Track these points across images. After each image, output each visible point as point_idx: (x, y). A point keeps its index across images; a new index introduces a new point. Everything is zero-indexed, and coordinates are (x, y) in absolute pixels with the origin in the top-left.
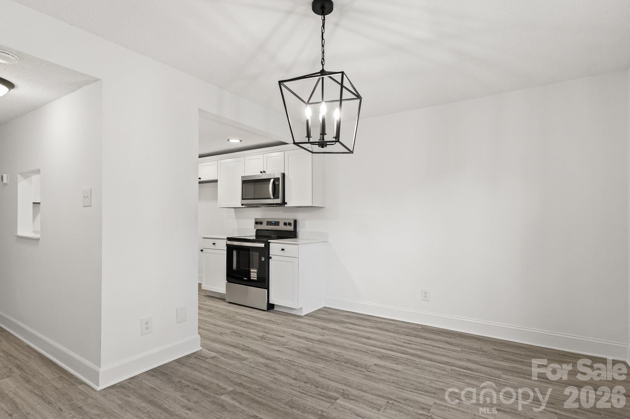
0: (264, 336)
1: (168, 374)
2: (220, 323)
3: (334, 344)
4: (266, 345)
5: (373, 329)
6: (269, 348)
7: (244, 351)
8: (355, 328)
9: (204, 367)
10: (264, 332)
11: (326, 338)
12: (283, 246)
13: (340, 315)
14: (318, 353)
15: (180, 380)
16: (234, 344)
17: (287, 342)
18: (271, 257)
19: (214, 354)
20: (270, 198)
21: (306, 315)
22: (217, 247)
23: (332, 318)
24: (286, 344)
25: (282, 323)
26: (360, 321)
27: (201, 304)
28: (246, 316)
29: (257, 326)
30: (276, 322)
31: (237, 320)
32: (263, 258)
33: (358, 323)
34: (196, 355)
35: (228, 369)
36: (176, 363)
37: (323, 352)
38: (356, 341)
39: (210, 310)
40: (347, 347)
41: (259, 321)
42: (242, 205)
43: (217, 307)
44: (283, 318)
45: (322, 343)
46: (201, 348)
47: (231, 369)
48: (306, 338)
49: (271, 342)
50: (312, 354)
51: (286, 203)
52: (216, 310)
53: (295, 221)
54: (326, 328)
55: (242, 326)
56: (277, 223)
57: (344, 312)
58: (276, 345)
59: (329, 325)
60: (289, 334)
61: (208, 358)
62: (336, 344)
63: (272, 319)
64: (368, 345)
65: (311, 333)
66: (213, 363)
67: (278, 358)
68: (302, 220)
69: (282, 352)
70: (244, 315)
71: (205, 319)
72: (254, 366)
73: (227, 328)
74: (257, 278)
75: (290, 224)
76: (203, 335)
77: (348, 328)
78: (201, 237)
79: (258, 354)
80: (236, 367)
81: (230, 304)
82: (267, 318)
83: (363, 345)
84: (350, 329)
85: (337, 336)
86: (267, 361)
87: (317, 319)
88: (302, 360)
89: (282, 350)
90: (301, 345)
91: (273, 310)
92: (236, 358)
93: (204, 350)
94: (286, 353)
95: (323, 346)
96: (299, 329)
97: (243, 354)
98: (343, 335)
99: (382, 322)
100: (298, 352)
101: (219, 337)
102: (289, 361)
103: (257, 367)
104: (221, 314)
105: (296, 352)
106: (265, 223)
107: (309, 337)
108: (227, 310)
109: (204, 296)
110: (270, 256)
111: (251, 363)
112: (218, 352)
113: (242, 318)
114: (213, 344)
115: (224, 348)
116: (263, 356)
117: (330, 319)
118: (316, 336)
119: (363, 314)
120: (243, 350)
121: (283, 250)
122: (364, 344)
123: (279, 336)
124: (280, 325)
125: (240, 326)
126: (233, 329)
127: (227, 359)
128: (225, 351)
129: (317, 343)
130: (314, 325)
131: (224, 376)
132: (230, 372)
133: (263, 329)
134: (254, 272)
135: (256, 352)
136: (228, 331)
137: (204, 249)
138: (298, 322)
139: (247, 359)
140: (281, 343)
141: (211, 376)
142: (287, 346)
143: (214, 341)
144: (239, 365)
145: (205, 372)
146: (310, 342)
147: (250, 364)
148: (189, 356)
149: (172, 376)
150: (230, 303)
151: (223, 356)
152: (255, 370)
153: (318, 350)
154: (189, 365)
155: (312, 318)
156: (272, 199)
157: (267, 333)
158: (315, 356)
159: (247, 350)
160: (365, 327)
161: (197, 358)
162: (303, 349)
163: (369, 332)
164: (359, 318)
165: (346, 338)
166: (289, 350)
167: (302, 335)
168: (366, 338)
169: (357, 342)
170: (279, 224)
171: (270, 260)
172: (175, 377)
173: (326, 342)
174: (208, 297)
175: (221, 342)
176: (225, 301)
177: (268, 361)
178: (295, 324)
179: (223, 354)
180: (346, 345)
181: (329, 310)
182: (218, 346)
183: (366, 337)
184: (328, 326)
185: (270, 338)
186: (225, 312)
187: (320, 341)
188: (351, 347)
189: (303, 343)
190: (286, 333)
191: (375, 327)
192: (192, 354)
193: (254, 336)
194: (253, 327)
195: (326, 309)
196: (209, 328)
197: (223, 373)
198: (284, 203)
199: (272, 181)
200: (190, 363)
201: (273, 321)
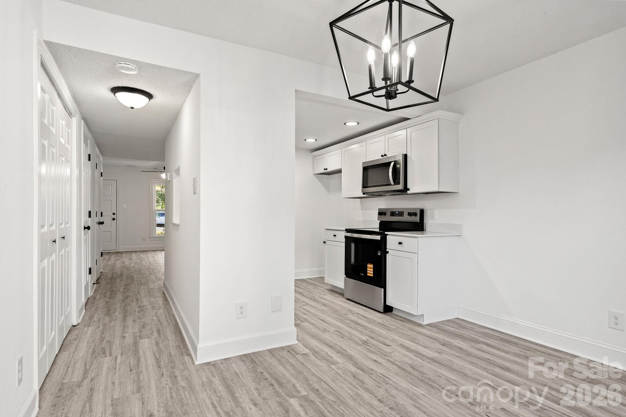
0: (368, 341)
1: (256, 362)
2: (329, 319)
3: (450, 368)
4: (365, 352)
5: (519, 357)
6: (366, 356)
7: (338, 354)
8: (490, 351)
9: (291, 363)
10: (370, 337)
11: (444, 357)
12: (400, 239)
13: (475, 331)
14: (424, 374)
15: (262, 371)
16: (331, 345)
17: (391, 353)
18: (388, 252)
19: (306, 351)
20: (390, 185)
21: (429, 325)
22: (338, 238)
23: (461, 333)
24: (388, 355)
25: (395, 330)
26: (502, 343)
27: (320, 297)
28: (359, 316)
29: (365, 328)
30: (388, 327)
31: (347, 319)
32: (379, 252)
33: (497, 345)
34: (290, 349)
35: (313, 370)
36: (268, 353)
37: (431, 375)
38: (486, 369)
39: (325, 305)
40: (469, 375)
41: (370, 323)
42: (364, 194)
43: (333, 302)
44: (398, 323)
45: (435, 362)
46: (297, 342)
47: (316, 371)
48: (417, 353)
49: (372, 349)
50: (416, 373)
51: (409, 189)
52: (331, 305)
53: (422, 211)
54: (449, 345)
55: (350, 325)
56: (401, 214)
57: (482, 328)
58: (377, 354)
59: (454, 341)
60: (397, 344)
61: (298, 354)
62: (454, 368)
63: (386, 323)
64: (502, 379)
65: (426, 347)
66: (301, 361)
67: (372, 370)
68: (430, 209)
69: (380, 363)
70: (357, 315)
71: (317, 313)
72: (341, 373)
73: (333, 325)
74: (374, 274)
75: (415, 214)
76: (307, 329)
77: (480, 350)
78: (323, 228)
79: (352, 360)
80: (321, 370)
81: (348, 301)
82: (381, 321)
83: (493, 377)
84: (483, 351)
85: (460, 357)
86: (357, 371)
87: (441, 331)
88: (400, 379)
89: (380, 361)
90: (407, 360)
91: (391, 313)
92: (327, 360)
93: (300, 345)
94: (384, 366)
95: (434, 367)
96: (413, 340)
97: (336, 357)
98: (468, 358)
99: (537, 350)
100: (399, 367)
101: (320, 333)
102: (383, 377)
103: (343, 376)
104: (334, 310)
105: (396, 367)
106: (388, 214)
107: (421, 352)
108: (342, 307)
109: (327, 290)
110: (387, 250)
111: (339, 368)
112: (311, 349)
113: (353, 317)
114: (311, 340)
115: (320, 346)
116: (356, 364)
117: (459, 335)
118: (430, 352)
119: (511, 335)
120: (338, 352)
121: (400, 243)
122: (495, 376)
123: (385, 344)
124: (392, 331)
125: (348, 326)
126: (339, 327)
127: (316, 359)
128: (318, 350)
129: (428, 361)
130: (433, 339)
131: (305, 378)
132: (313, 374)
133: (370, 333)
134: (370, 268)
135: (350, 358)
136: (333, 329)
137: (326, 241)
138: (414, 332)
139: (337, 363)
140: (383, 352)
141: (292, 374)
142: (388, 358)
143: (314, 337)
144: (326, 368)
145: (289, 368)
146: (420, 358)
147: (337, 370)
148: (282, 348)
149: (258, 365)
150: (348, 299)
151: (314, 355)
152: (339, 377)
153: (425, 371)
154: (278, 357)
155: (435, 329)
156: (393, 185)
157: (372, 338)
158: (418, 378)
159: (342, 353)
160: (507, 353)
161: (289, 351)
162: (406, 365)
163: (510, 361)
164: (501, 339)
165: (472, 363)
166: (390, 363)
167: (414, 348)
168: (501, 368)
169: (486, 371)
170: (403, 215)
171: (387, 255)
172: (260, 367)
173: (441, 362)
174: (331, 291)
175: (319, 340)
176: (344, 296)
177: (359, 371)
178: (410, 333)
179: (316, 353)
180: (467, 371)
181: (463, 323)
182: (314, 343)
183: (503, 367)
184: (452, 342)
185: (373, 344)
186: (339, 308)
187: (433, 360)
188: (474, 376)
189: (410, 358)
190: (395, 342)
191: (523, 356)
192: (286, 346)
193: (356, 339)
194: (360, 329)
195: (457, 321)
196: (315, 323)
197: (305, 374)
198: (406, 189)
199: (392, 164)
200: (281, 356)
201: (386, 326)
